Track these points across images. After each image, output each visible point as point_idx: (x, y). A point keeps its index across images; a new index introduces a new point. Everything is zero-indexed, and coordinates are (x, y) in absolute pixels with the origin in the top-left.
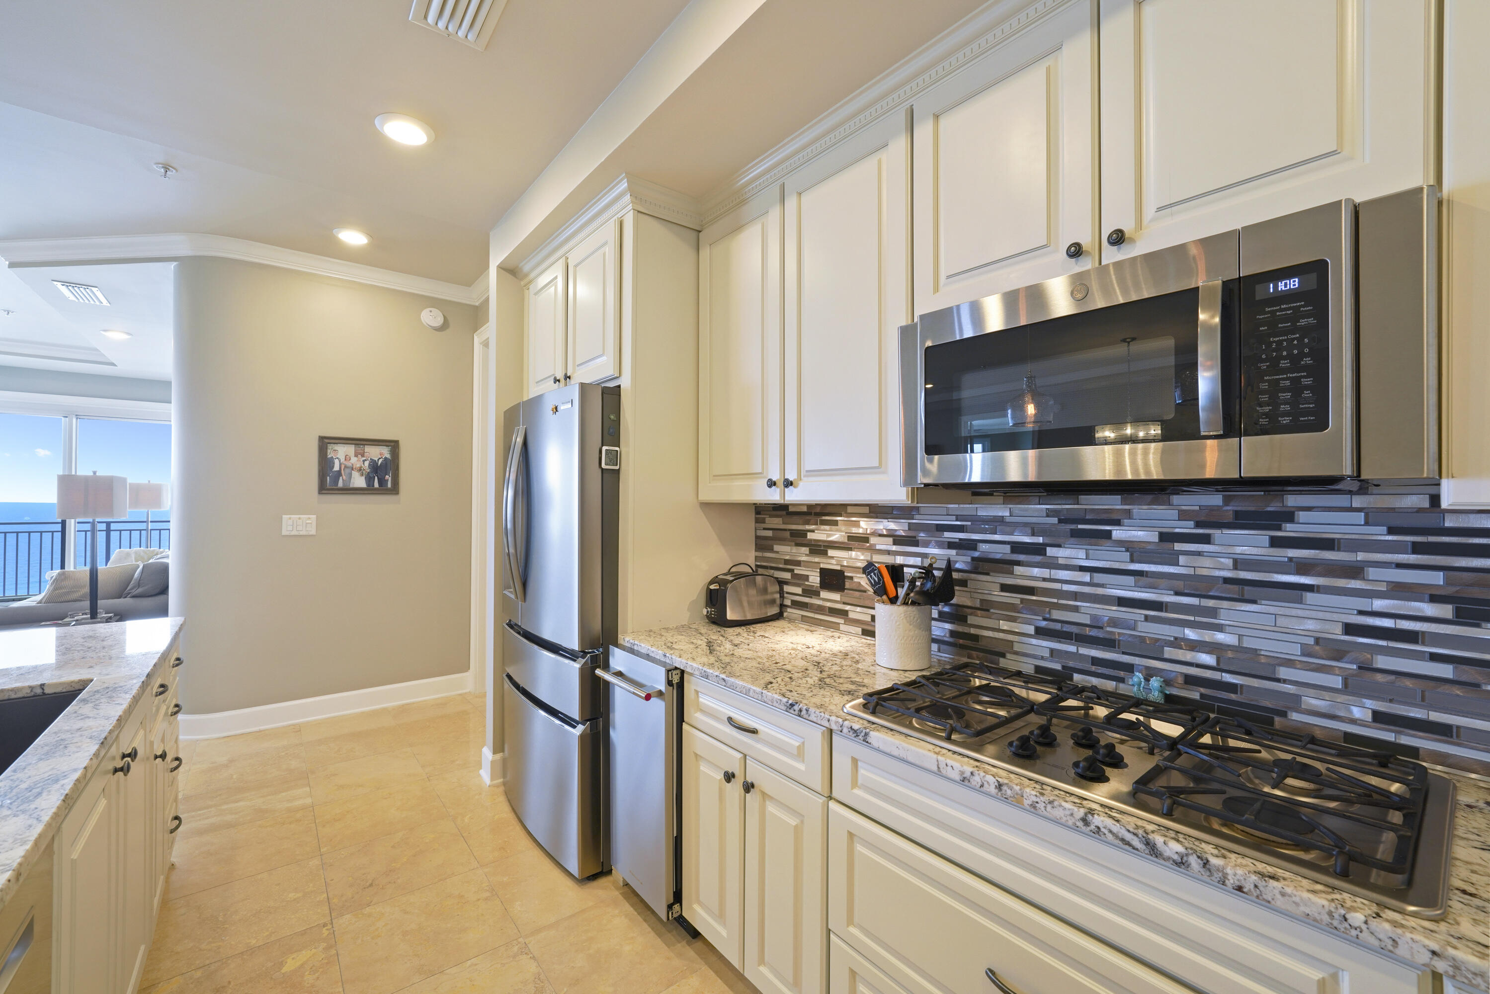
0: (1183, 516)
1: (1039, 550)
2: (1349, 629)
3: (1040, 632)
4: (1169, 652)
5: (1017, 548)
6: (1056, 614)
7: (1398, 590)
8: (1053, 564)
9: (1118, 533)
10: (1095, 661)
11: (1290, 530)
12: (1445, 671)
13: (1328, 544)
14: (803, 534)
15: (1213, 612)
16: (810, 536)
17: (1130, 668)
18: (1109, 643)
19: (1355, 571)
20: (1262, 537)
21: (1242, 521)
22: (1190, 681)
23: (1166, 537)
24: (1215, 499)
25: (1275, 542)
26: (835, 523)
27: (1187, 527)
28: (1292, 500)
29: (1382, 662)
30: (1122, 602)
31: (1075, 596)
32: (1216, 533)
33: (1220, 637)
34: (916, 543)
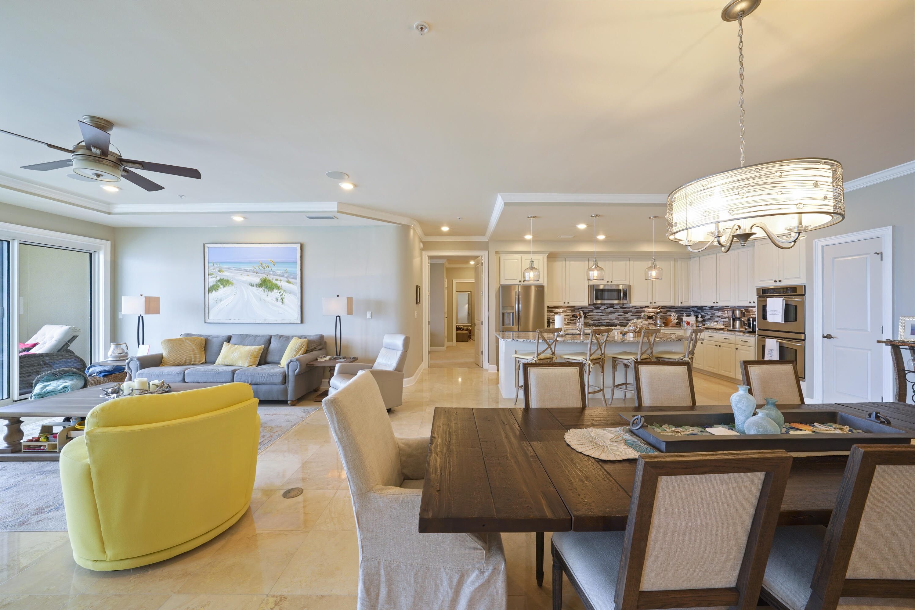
0: (606, 306)
1: (592, 311)
2: (618, 316)
3: (592, 320)
4: (605, 320)
5: (589, 311)
6: (594, 318)
7: (621, 312)
8: (594, 312)
9: (600, 309)
10: (598, 323)
11: (614, 308)
12: (623, 318)
13: (616, 309)
14: (553, 311)
15: (608, 316)
16: (554, 311)
17: (601, 323)
18: (599, 320)
19: (618, 311)
20: (612, 308)
21: (611, 307)
22: (607, 323)
23: (605, 309)
24: (609, 305)
25: (613, 309)
26: (560, 309)
27: (607, 308)
28: (614, 305)
29: (620, 318)
30: (601, 316)
31: (596, 316)
32: (609, 308)
33: (609, 318)
34: (575, 311)
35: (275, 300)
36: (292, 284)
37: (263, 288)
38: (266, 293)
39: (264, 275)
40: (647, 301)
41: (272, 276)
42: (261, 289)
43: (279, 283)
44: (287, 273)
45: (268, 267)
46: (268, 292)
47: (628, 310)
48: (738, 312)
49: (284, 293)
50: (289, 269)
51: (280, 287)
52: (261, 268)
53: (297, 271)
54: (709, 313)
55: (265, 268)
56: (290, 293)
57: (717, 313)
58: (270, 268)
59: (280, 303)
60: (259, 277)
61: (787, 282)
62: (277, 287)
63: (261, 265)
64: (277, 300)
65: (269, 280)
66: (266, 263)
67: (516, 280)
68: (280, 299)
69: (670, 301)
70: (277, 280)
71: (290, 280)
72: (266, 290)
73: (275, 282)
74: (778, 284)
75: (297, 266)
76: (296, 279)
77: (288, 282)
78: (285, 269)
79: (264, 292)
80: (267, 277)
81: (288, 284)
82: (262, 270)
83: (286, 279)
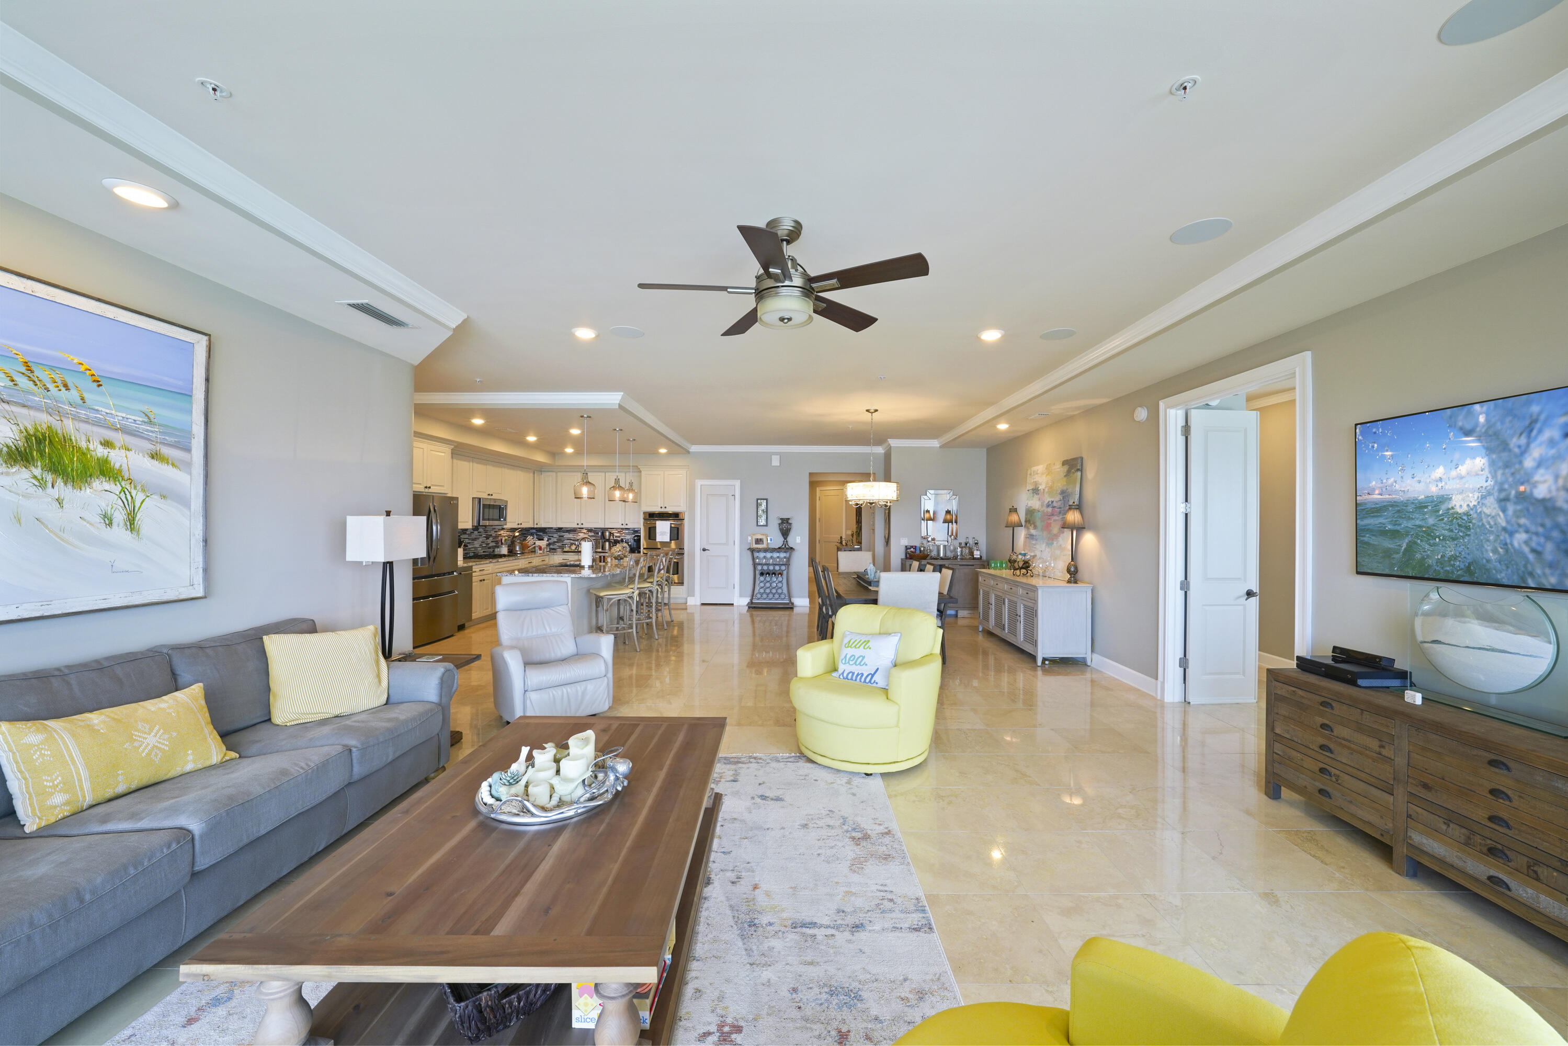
15: (473, 543)
35: (98, 519)
36: (173, 465)
37: (37, 472)
38: (49, 489)
39: (44, 420)
40: (515, 522)
41: (83, 426)
42: (21, 476)
43: (117, 457)
44: (150, 422)
45: (66, 386)
46: (62, 489)
47: (489, 534)
48: (607, 534)
49: (139, 497)
50: (166, 414)
51: (120, 471)
52: (23, 382)
53: (194, 426)
54: (555, 535)
55: (51, 386)
56: (164, 497)
57: (567, 535)
58: (74, 394)
59: (119, 533)
60: (11, 419)
61: (670, 510)
62: (105, 470)
63: (23, 369)
64: (108, 521)
65: (66, 439)
66: (52, 368)
67: (420, 484)
68: (119, 516)
69: (529, 522)
70: (107, 444)
71: (166, 451)
72: (49, 477)
73: (101, 452)
74: (663, 510)
75: (194, 406)
76: (188, 450)
77: (154, 456)
78: (145, 408)
79: (42, 484)
80: (57, 425)
81: (155, 462)
82: (33, 394)
83: (148, 446)
